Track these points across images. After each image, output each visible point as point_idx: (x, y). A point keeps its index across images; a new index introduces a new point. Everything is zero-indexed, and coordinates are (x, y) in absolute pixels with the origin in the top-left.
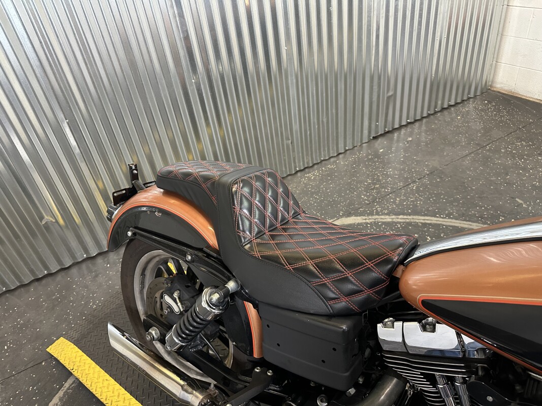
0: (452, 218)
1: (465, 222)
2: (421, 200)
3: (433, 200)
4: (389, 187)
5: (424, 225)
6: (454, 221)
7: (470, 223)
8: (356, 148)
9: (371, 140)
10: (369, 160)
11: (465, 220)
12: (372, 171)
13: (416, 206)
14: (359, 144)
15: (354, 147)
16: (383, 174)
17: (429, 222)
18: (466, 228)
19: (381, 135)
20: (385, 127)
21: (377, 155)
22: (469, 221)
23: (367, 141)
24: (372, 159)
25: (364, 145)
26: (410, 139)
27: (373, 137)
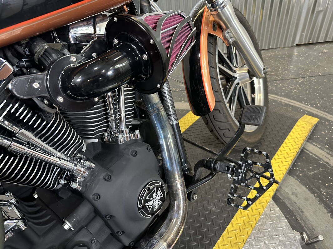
0: (313, 107)
1: (323, 112)
2: (299, 89)
3: (309, 92)
4: (281, 76)
5: (286, 105)
6: (314, 109)
7: (327, 114)
8: (278, 49)
9: (294, 46)
10: (282, 58)
11: (324, 111)
12: (277, 64)
13: (292, 92)
14: (282, 47)
15: (277, 48)
16: (284, 68)
17: (292, 104)
18: (320, 116)
19: (305, 44)
20: (310, 39)
21: (290, 56)
22: (327, 112)
23: (290, 46)
24: (284, 57)
25: (286, 48)
26: (326, 51)
27: (297, 45)
